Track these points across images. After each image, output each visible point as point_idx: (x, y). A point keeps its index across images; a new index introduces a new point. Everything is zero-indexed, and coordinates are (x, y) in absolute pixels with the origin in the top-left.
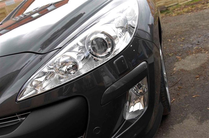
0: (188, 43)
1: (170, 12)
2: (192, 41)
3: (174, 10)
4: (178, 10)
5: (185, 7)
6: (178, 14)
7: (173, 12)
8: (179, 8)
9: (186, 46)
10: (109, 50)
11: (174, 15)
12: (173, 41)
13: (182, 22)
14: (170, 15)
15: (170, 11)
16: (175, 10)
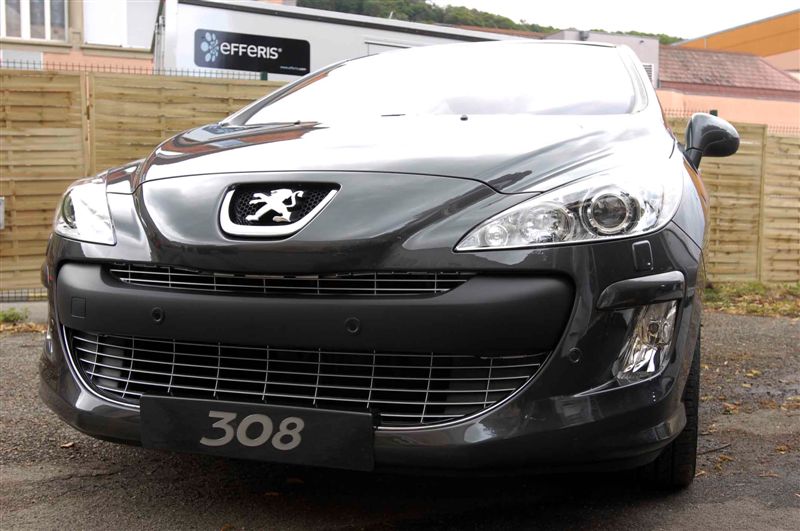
0: (769, 385)
1: (721, 300)
2: (787, 384)
3: (740, 296)
4: (753, 301)
5: (783, 298)
6: (751, 312)
7: (734, 302)
8: (757, 297)
9: (762, 390)
10: (624, 225)
11: (733, 310)
12: (718, 370)
13: (760, 333)
14: (716, 309)
15: (721, 295)
16: (741, 299)
